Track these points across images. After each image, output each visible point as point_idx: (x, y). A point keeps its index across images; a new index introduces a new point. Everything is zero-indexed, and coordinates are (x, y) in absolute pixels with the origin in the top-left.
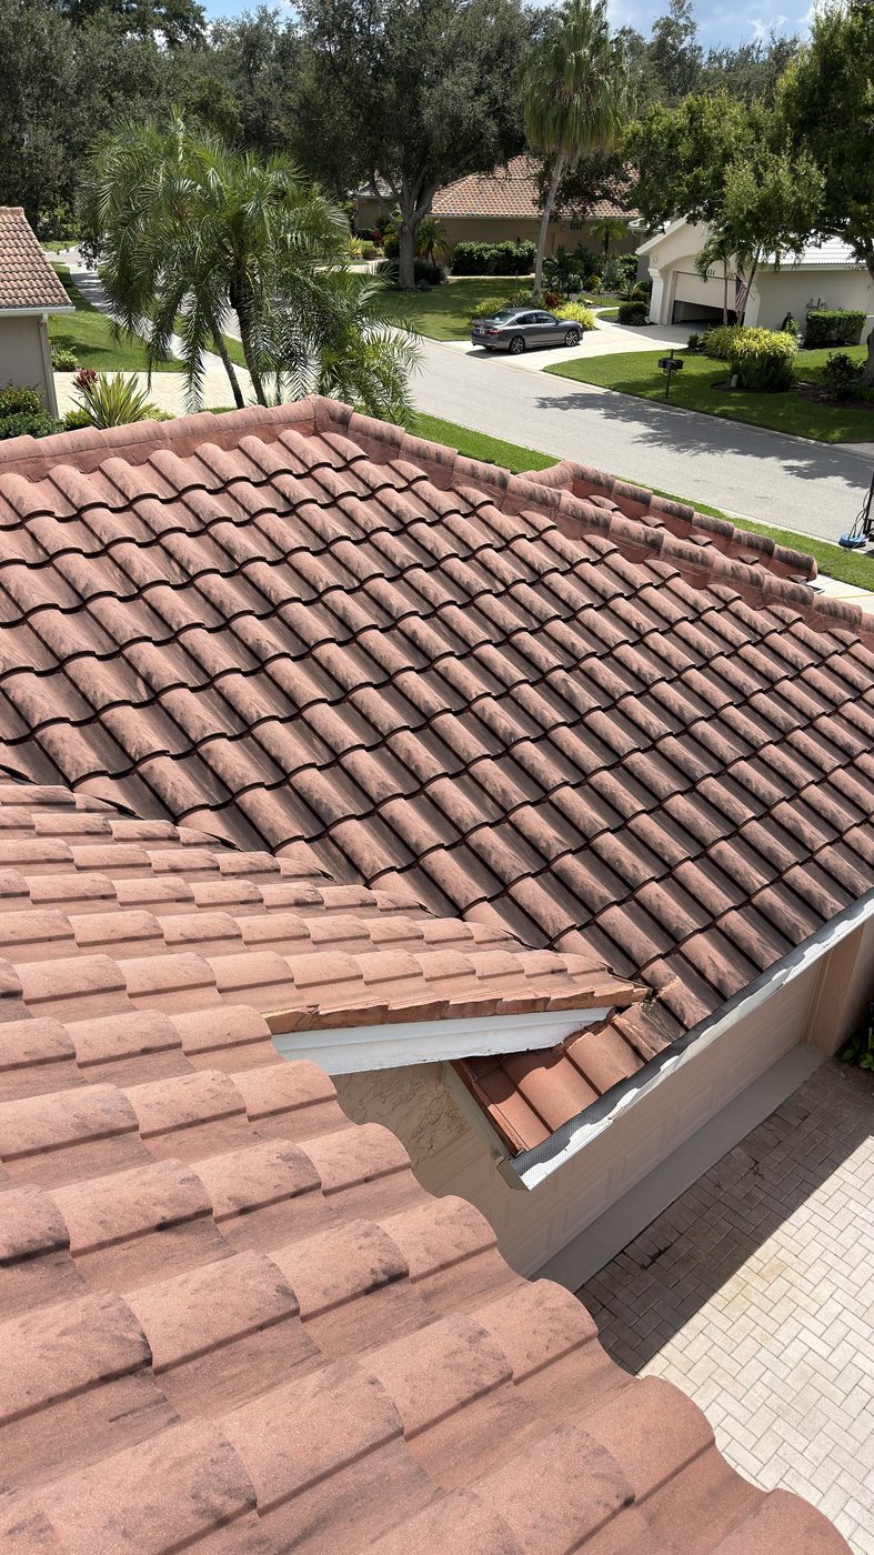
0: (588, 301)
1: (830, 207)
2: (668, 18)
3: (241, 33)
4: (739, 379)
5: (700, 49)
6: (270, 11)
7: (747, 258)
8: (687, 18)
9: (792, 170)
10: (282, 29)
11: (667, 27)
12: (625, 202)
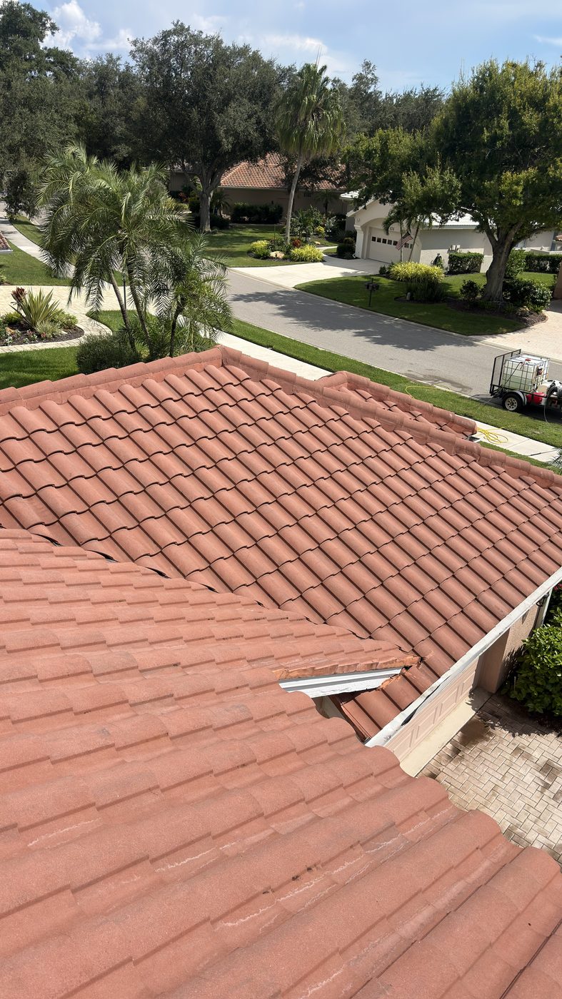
0: (317, 243)
1: (464, 199)
2: (361, 74)
3: (95, 69)
4: (412, 295)
5: (381, 93)
6: (115, 57)
7: (413, 221)
8: (373, 74)
9: (441, 178)
10: (122, 68)
11: (360, 78)
12: (338, 182)
